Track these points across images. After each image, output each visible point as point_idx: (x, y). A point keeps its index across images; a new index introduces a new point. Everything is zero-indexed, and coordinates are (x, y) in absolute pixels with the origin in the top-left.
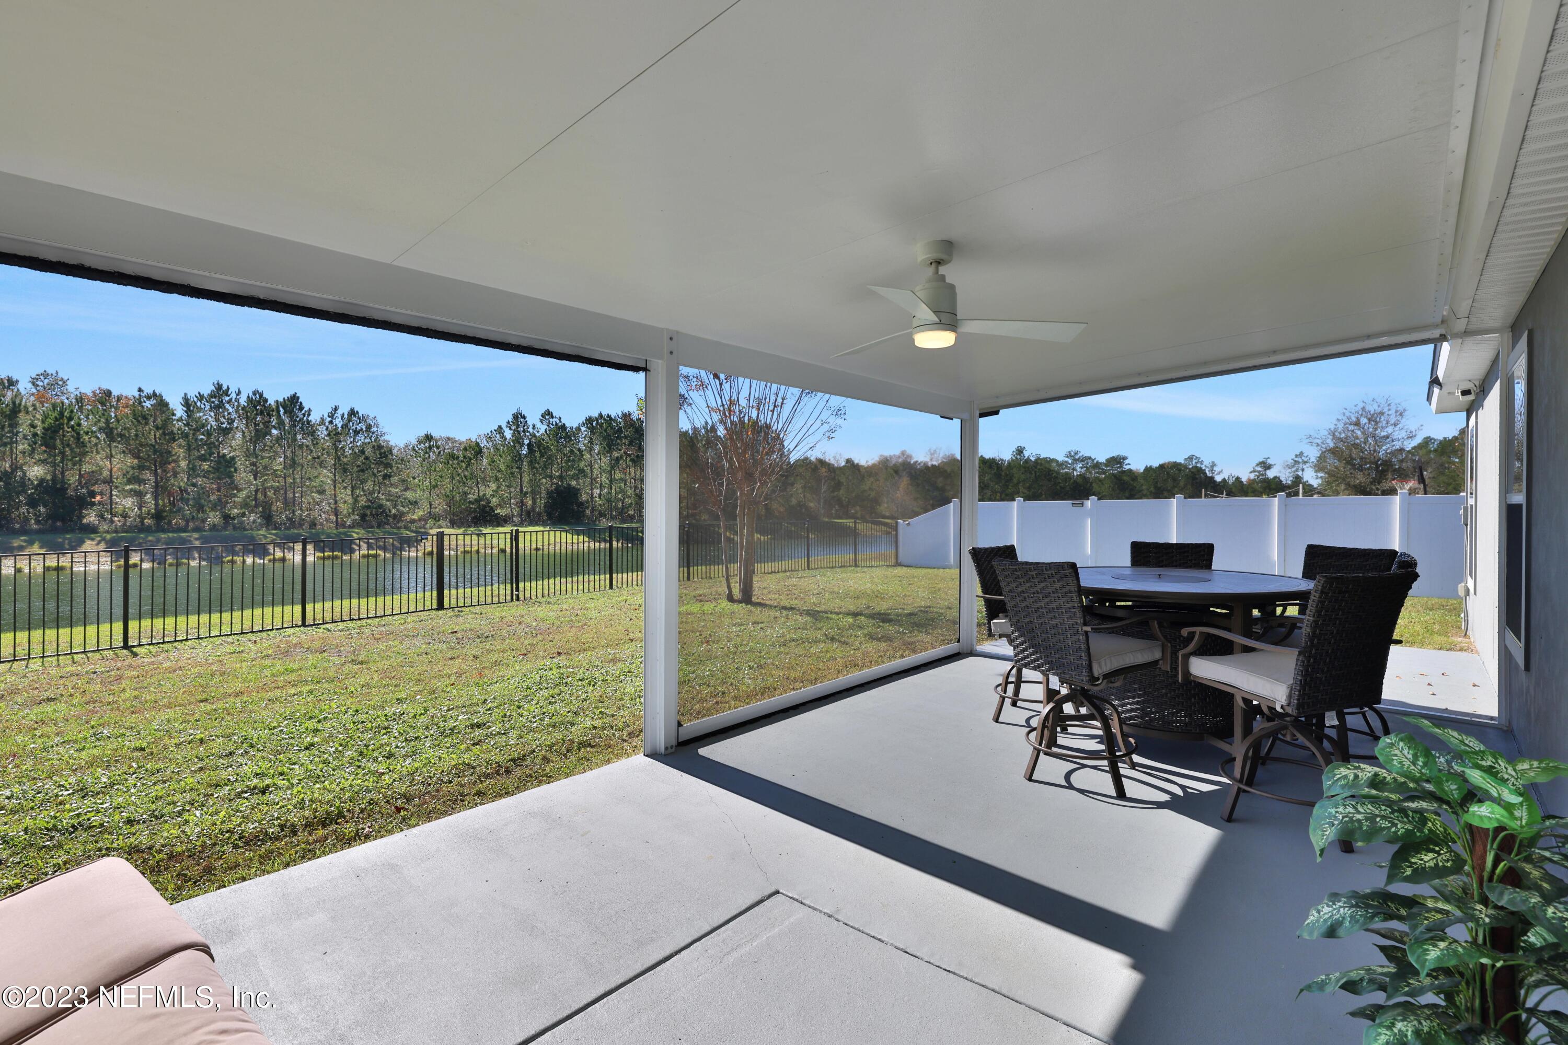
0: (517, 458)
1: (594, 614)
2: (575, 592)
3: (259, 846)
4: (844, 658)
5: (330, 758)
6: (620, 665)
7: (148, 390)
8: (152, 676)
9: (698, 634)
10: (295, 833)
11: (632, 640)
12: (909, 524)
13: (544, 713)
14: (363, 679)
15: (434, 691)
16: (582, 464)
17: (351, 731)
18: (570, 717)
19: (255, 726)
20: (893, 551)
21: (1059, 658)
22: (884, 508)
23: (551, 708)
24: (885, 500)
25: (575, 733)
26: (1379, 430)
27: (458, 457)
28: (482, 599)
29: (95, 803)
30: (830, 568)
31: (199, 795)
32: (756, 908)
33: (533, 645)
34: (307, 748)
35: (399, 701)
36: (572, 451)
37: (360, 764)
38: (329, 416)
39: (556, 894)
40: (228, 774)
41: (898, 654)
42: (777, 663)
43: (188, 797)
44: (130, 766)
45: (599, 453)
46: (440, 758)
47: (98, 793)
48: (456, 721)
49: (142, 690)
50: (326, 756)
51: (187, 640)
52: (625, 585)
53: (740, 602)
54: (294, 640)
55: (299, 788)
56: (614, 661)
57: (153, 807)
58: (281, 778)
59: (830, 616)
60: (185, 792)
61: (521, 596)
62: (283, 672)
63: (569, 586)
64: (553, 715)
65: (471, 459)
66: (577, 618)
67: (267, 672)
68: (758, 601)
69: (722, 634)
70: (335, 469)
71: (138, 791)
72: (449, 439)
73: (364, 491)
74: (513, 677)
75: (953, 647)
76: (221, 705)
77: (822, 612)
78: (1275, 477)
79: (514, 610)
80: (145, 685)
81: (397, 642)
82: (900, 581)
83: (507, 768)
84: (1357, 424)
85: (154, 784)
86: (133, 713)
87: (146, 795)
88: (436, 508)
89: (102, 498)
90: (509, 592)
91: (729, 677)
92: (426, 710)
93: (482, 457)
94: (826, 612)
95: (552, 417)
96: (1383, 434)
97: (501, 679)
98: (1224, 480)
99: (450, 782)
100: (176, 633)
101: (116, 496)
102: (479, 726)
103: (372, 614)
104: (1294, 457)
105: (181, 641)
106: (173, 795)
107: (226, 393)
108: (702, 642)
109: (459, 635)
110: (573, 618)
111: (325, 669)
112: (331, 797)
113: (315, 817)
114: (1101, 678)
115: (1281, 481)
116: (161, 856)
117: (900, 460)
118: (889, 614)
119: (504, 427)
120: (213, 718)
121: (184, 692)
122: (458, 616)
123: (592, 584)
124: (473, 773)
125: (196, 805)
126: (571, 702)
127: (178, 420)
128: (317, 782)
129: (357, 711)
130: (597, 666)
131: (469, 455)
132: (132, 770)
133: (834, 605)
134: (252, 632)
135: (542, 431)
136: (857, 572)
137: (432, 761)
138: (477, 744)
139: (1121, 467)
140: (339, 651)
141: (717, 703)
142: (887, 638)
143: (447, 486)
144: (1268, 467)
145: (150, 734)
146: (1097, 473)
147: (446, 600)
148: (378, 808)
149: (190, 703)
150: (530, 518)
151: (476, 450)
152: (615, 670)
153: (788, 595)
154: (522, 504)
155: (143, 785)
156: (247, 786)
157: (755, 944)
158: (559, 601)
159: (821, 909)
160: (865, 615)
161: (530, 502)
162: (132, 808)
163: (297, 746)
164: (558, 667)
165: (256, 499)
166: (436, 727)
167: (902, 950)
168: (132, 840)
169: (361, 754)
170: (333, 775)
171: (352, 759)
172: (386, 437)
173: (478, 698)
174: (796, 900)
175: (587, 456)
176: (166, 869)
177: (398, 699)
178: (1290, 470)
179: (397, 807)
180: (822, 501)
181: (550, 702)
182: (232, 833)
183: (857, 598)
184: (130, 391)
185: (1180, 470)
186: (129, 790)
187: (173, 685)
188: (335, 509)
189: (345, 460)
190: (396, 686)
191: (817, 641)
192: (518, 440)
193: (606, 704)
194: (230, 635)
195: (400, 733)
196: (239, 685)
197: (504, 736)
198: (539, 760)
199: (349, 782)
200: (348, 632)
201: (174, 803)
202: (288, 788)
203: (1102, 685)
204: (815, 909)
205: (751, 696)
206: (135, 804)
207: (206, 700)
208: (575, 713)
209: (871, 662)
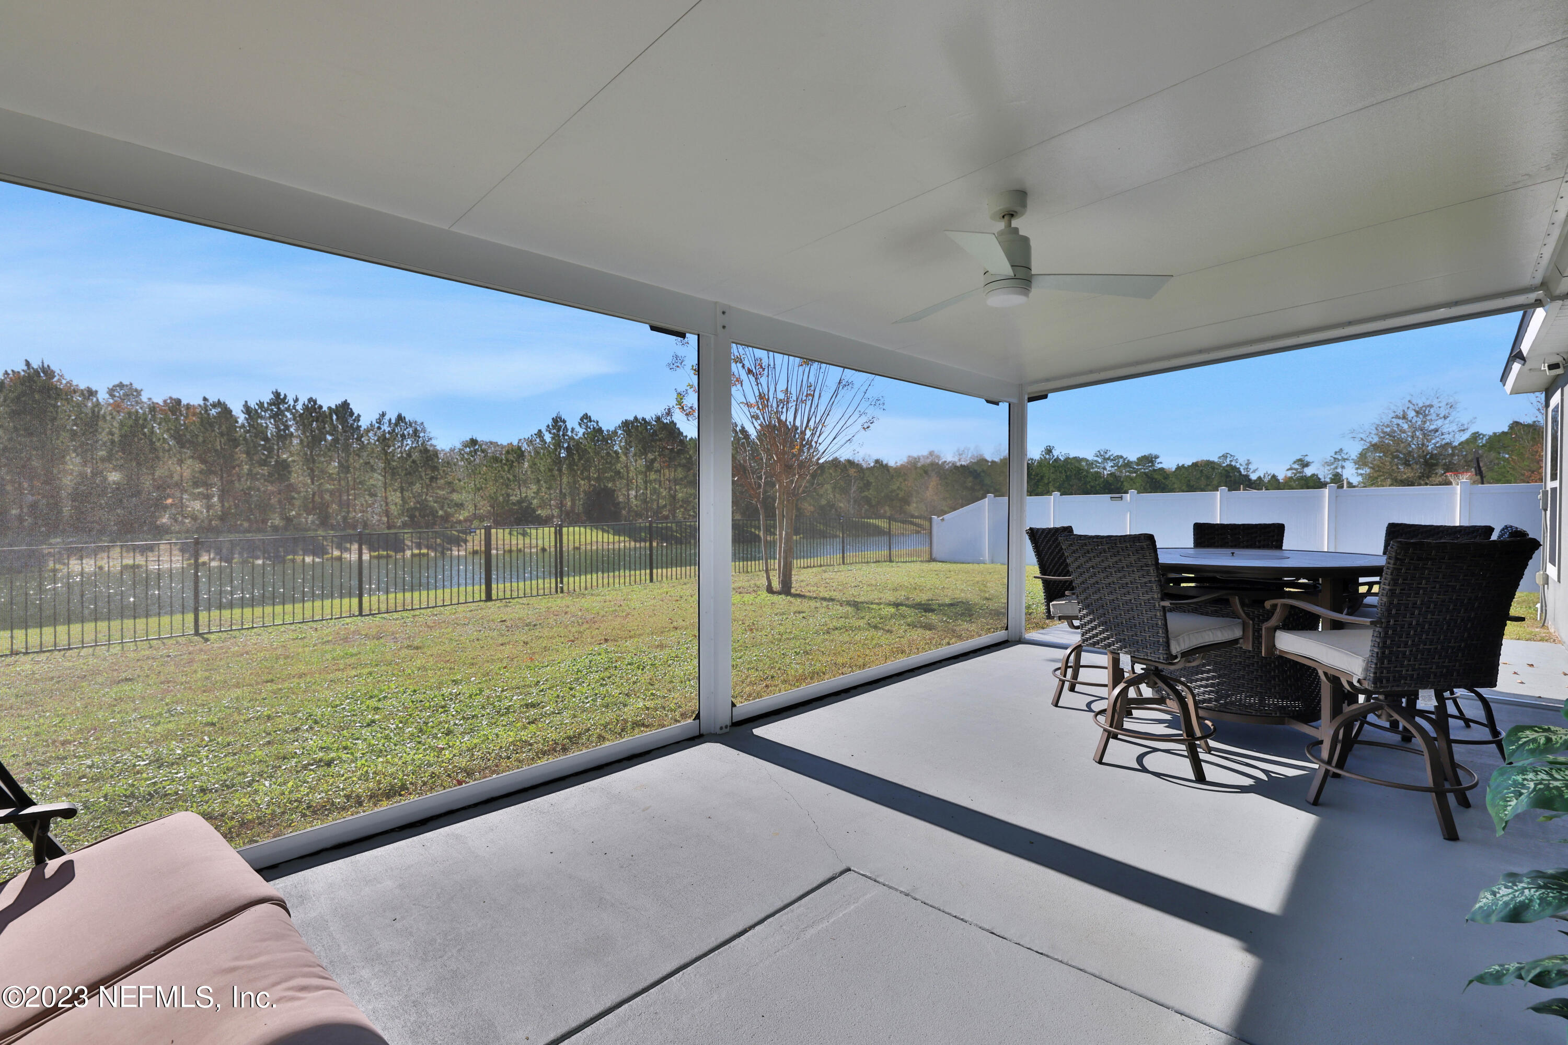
0: (558, 461)
1: (638, 605)
2: (617, 585)
3: (326, 815)
4: (890, 645)
5: (392, 734)
6: (667, 651)
7: (213, 399)
8: (221, 659)
9: (740, 623)
10: (360, 804)
11: (676, 629)
12: (943, 520)
13: (596, 694)
14: (419, 663)
15: (488, 673)
16: (619, 466)
17: (409, 710)
18: (622, 698)
19: (319, 704)
20: (928, 548)
21: (1132, 636)
22: (913, 508)
23: (603, 690)
24: (914, 499)
25: (629, 713)
26: (1428, 423)
27: (501, 460)
28: (528, 591)
29: (170, 772)
30: (864, 563)
31: (267, 766)
32: (828, 885)
33: (580, 632)
34: (369, 725)
35: (455, 682)
36: (608, 454)
37: (420, 740)
38: (377, 423)
39: (622, 867)
40: (296, 747)
41: (944, 642)
42: (823, 649)
43: (257, 768)
44: (203, 740)
45: (635, 455)
46: (497, 735)
47: (173, 764)
48: (511, 700)
49: (212, 672)
50: (387, 732)
51: (253, 628)
52: (664, 579)
53: (779, 593)
54: (353, 628)
55: (363, 761)
56: (661, 646)
57: (225, 777)
58: (345, 752)
59: (871, 606)
60: (254, 763)
61: (565, 589)
62: (343, 656)
63: (611, 580)
64: (605, 697)
65: (513, 462)
66: (621, 608)
67: (329, 656)
68: (798, 592)
69: (765, 622)
70: (385, 473)
71: (210, 762)
72: (491, 443)
73: (412, 493)
74: (563, 661)
75: (1001, 635)
76: (286, 685)
77: (862, 603)
78: (1313, 475)
79: (559, 602)
80: (215, 667)
81: (450, 630)
82: (937, 575)
83: (564, 745)
84: (1404, 417)
85: (225, 756)
86: (204, 691)
87: (218, 766)
88: (480, 509)
89: (174, 501)
90: (553, 585)
91: (777, 662)
92: (481, 691)
93: (524, 460)
94: (867, 603)
95: (591, 421)
96: (1432, 427)
97: (551, 664)
98: (1260, 478)
99: (509, 758)
100: (242, 622)
101: (186, 499)
102: (533, 706)
103: (424, 605)
104: (1333, 454)
105: (248, 629)
106: (243, 766)
107: (284, 401)
108: (746, 630)
109: (508, 623)
110: (617, 608)
111: (383, 653)
112: (394, 769)
113: (380, 789)
114: (1179, 656)
115: (1320, 479)
116: (233, 823)
117: (929, 461)
118: (930, 605)
119: (544, 430)
120: (279, 696)
121: (251, 674)
122: (506, 606)
123: (633, 578)
124: (530, 750)
125: (265, 775)
126: (622, 684)
127: (240, 427)
128: (380, 756)
129: (415, 691)
130: (644, 652)
131: (512, 459)
132: (204, 743)
133: (874, 596)
134: (313, 621)
135: (580, 435)
136: (892, 567)
137: (490, 738)
138: (533, 723)
139: (1153, 465)
140: (395, 638)
141: (767, 686)
142: (929, 627)
143: (491, 489)
144: (1307, 465)
145: (220, 711)
146: (1128, 472)
147: (494, 592)
148: (440, 781)
149: (257, 683)
150: (572, 519)
151: (516, 453)
152: (662, 654)
153: (826, 587)
154: (561, 506)
155: (215, 756)
156: (313, 759)
157: (831, 921)
158: (603, 593)
159: (896, 887)
160: (907, 606)
161: (569, 504)
162: (204, 778)
163: (359, 722)
164: (607, 652)
165: (313, 501)
166: (491, 707)
167: (987, 931)
168: (205, 807)
169: (421, 730)
170: (395, 750)
171: (412, 735)
172: (433, 442)
173: (531, 679)
174: (870, 878)
175: (623, 458)
176: (238, 836)
177: (453, 681)
178: (1329, 468)
179: (458, 781)
180: (852, 501)
181: (601, 684)
182: (300, 802)
183: (895, 590)
184: (197, 401)
185: (1213, 468)
186: (201, 762)
187: (241, 668)
188: (387, 510)
189: (394, 464)
190: (450, 669)
191: (859, 628)
192: (558, 444)
193: (656, 686)
194: (293, 623)
195: (457, 711)
196: (302, 668)
197: (558, 715)
198: (594, 738)
199: (411, 756)
200: (403, 621)
201: (244, 774)
202: (352, 761)
203: (1179, 664)
204: (890, 887)
205: (801, 679)
206: (207, 774)
207: (272, 681)
208: (626, 695)
209: (918, 649)
